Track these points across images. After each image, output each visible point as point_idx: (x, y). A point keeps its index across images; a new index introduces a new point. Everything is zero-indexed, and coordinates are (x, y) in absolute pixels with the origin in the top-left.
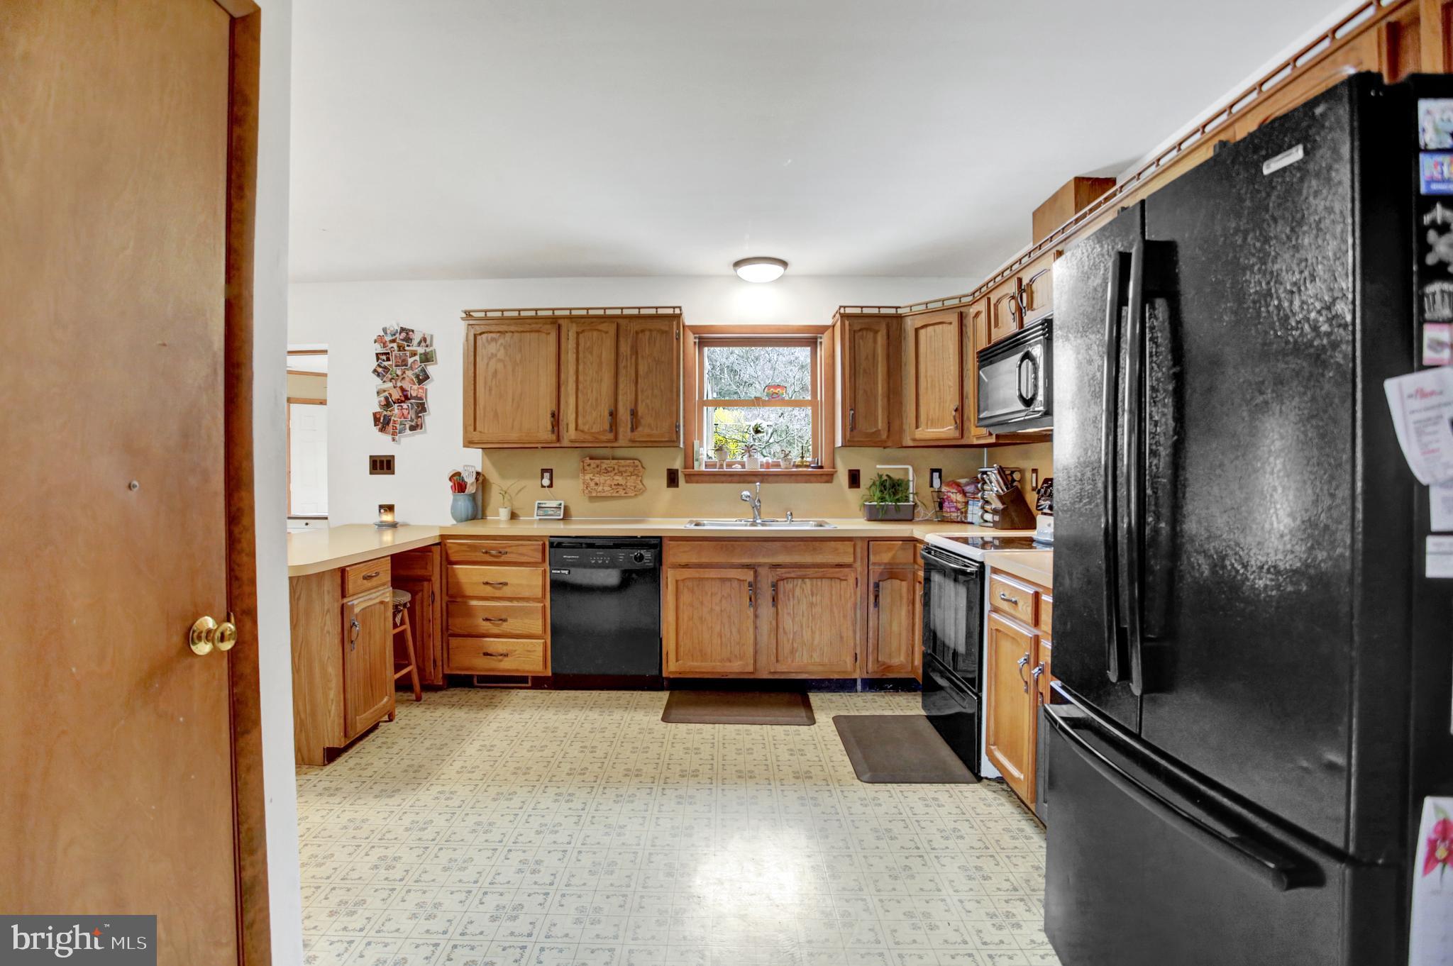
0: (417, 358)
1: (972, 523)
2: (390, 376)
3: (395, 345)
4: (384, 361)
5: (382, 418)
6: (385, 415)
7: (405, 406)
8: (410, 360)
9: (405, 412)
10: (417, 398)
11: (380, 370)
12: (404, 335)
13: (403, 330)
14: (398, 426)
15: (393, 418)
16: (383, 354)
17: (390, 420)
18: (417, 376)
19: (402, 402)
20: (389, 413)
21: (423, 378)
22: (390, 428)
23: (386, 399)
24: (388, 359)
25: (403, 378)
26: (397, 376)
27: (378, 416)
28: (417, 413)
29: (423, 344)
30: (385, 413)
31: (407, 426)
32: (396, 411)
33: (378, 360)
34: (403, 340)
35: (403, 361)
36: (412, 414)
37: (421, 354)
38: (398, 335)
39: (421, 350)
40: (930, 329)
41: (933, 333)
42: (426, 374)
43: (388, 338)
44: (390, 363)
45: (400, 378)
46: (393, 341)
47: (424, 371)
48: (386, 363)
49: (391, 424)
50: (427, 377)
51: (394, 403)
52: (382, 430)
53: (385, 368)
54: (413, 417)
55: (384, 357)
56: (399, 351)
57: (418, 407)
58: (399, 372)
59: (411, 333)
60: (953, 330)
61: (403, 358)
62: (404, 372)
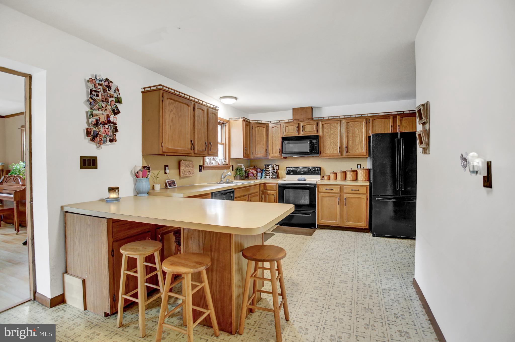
0: (113, 99)
1: (259, 179)
2: (98, 107)
3: (101, 88)
4: (94, 95)
5: (92, 133)
6: (94, 131)
7: (107, 127)
8: (110, 100)
9: (107, 131)
10: (113, 123)
11: (92, 101)
12: (106, 83)
13: (107, 80)
14: (103, 139)
15: (99, 133)
16: (95, 91)
17: (98, 134)
18: (113, 110)
19: (106, 124)
20: (97, 130)
21: (116, 112)
22: (98, 139)
23: (97, 121)
24: (97, 96)
25: (106, 109)
26: (103, 107)
27: (89, 131)
28: (113, 132)
29: (117, 92)
30: (94, 129)
31: (108, 139)
32: (102, 129)
33: (91, 93)
34: (106, 86)
35: (106, 99)
36: (111, 133)
37: (115, 98)
38: (103, 82)
39: (115, 95)
40: (258, 128)
41: (259, 129)
42: (118, 110)
43: (98, 82)
44: (98, 98)
45: (104, 109)
46: (100, 85)
47: (117, 107)
48: (96, 98)
49: (98, 137)
50: (119, 112)
51: (101, 124)
52: (93, 140)
53: (94, 100)
54: (111, 134)
55: (95, 93)
56: (104, 92)
57: (114, 128)
58: (104, 105)
59: (111, 83)
60: (265, 129)
61: (106, 97)
62: (107, 106)
